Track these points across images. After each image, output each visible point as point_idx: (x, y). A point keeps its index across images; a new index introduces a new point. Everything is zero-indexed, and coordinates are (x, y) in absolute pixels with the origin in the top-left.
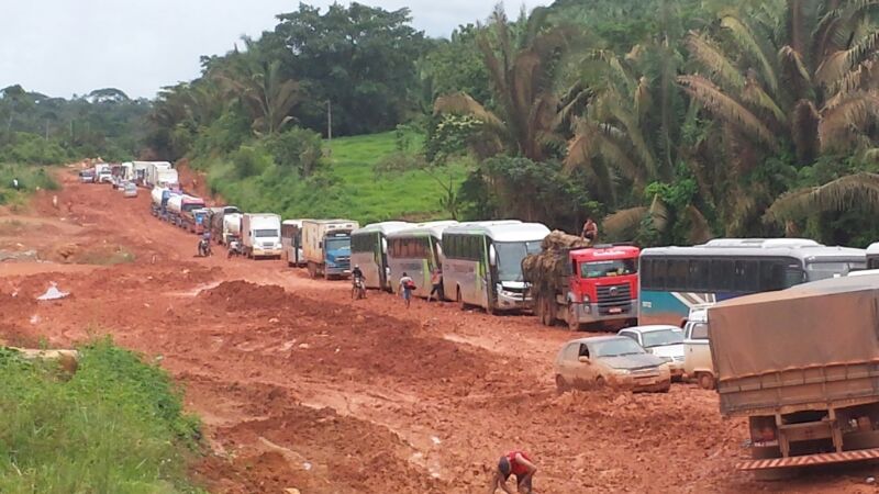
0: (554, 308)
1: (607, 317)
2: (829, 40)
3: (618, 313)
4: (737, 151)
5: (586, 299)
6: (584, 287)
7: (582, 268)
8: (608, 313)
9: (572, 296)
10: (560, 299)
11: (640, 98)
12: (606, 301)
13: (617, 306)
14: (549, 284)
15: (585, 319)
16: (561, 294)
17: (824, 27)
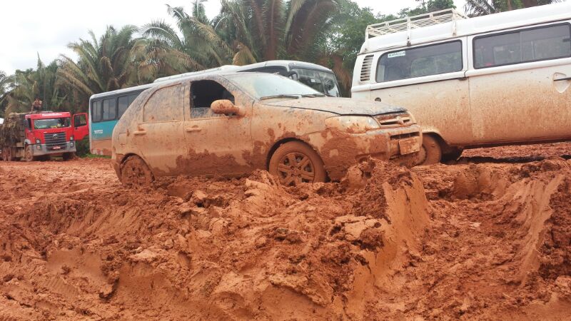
0: (14, 152)
1: (51, 152)
2: (118, 60)
3: (58, 149)
4: (79, 104)
5: (38, 142)
6: (37, 134)
7: (35, 124)
8: (52, 149)
9: (29, 141)
10: (19, 145)
11: (35, 89)
12: (51, 143)
13: (58, 145)
14: (11, 137)
15: (38, 153)
16: (20, 142)
17: (117, 53)
